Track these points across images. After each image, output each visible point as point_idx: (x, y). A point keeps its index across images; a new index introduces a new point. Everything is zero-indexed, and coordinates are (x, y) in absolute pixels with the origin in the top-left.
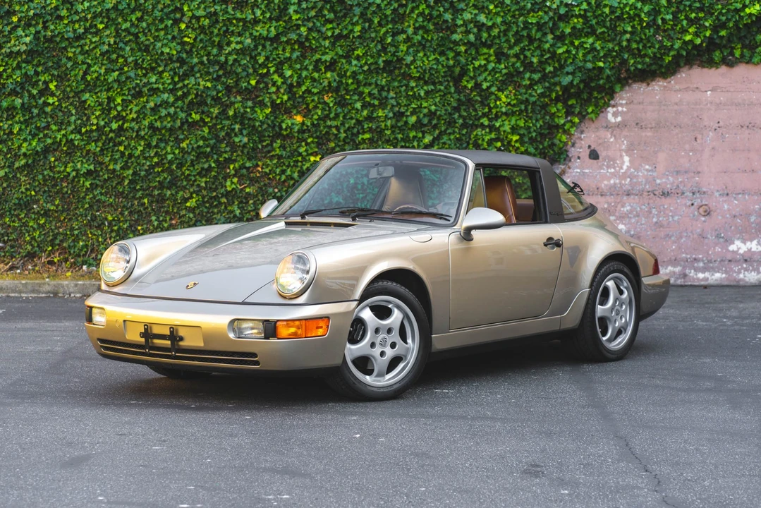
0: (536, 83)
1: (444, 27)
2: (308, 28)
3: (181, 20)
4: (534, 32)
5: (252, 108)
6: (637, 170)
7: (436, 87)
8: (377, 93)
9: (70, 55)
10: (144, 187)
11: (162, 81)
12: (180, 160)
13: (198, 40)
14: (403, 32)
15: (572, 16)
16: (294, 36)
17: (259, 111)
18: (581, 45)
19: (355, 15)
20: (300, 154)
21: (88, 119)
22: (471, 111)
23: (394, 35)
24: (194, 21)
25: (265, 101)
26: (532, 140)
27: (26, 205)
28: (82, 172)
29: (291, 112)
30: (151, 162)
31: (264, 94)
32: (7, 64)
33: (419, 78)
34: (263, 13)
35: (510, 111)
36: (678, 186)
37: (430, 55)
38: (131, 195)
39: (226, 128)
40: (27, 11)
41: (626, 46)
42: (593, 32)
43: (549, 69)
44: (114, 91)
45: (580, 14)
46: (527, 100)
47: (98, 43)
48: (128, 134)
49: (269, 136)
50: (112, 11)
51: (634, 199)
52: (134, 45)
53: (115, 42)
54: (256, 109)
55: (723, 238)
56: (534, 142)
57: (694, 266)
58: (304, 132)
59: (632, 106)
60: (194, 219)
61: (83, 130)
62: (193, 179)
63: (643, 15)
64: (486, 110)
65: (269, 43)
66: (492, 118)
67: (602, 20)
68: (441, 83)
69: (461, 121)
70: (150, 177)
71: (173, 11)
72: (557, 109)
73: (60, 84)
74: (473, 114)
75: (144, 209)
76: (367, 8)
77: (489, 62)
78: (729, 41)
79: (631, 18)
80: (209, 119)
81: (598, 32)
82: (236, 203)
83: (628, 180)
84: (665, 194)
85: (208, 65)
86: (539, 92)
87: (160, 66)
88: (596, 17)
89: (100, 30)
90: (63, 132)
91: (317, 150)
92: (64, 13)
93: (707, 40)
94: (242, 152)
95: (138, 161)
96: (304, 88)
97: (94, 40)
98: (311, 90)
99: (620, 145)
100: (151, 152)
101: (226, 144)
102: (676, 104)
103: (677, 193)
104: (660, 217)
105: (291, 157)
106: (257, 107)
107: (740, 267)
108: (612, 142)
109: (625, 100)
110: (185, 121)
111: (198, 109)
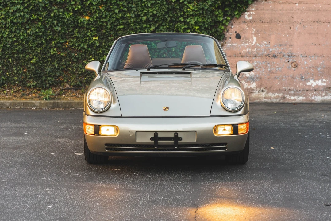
5: (63, 13)
6: (260, 44)
7: (156, 2)
8: (126, 4)
10: (9, 53)
12: (27, 39)
17: (67, 14)
20: (88, 36)
22: (175, 14)
25: (70, 9)
26: (206, 29)
29: (83, 14)
30: (13, 40)
35: (195, 14)
36: (281, 52)
38: (3, 57)
39: (50, 23)
46: (203, 8)
49: (72, 27)
51: (258, 59)
54: (65, 13)
55: (304, 79)
57: (289, 93)
58: (89, 25)
59: (257, 11)
60: (35, 69)
62: (34, 49)
64: (182, 13)
66: (185, 17)
69: (169, 19)
70: (12, 48)
72: (219, 13)
74: (176, 15)
75: (10, 64)
80: (41, 18)
82: (56, 61)
83: (256, 49)
84: (274, 56)
86: (209, 4)
91: (96, 34)
94: (58, 35)
95: (6, 40)
96: (89, 2)
98: (92, 3)
99: (251, 31)
100: (12, 35)
101: (50, 31)
102: (280, 10)
103: (281, 56)
104: (272, 68)
105: (83, 38)
106: (66, 12)
107: (312, 94)
108: (247, 30)
109: (254, 8)
110: (29, 19)
111: (35, 13)
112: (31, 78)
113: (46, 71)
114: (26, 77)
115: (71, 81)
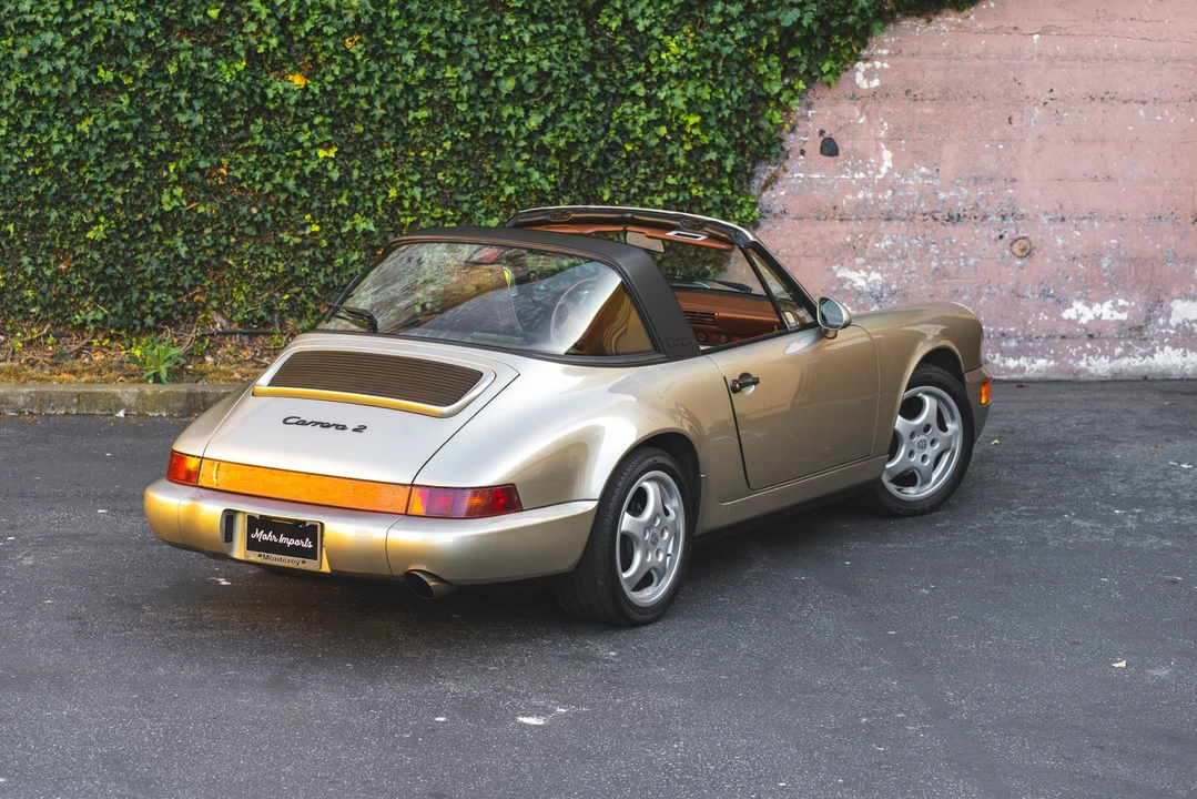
0: (733, 21)
5: (211, 61)
6: (904, 174)
7: (551, 27)
8: (443, 36)
10: (8, 203)
11: (43, 8)
12: (77, 154)
17: (225, 67)
20: (299, 146)
22: (614, 69)
25: (236, 49)
29: (284, 67)
30: (20, 156)
31: (234, 34)
33: (522, 10)
35: (685, 71)
36: (977, 205)
39: (162, 97)
46: (716, 51)
49: (242, 112)
51: (898, 227)
54: (219, 63)
55: (1053, 296)
56: (724, 125)
57: (1000, 347)
58: (306, 105)
59: (898, 60)
60: (101, 262)
62: (100, 188)
64: (642, 69)
66: (652, 83)
68: (561, 20)
69: (595, 89)
70: (19, 184)
72: (769, 67)
74: (618, 75)
75: (8, 243)
80: (130, 80)
82: (180, 233)
83: (890, 192)
84: (954, 219)
86: (738, 37)
91: (330, 138)
94: (192, 140)
96: (308, 26)
98: (321, 29)
99: (876, 130)
100: (21, 140)
101: (161, 125)
102: (978, 57)
103: (975, 218)
104: (943, 259)
105: (283, 151)
106: (220, 59)
107: (1080, 348)
108: (862, 124)
109: (886, 48)
110: (84, 82)
111: (110, 60)
112: (85, 293)
113: (144, 271)
114: (69, 291)
115: (235, 305)
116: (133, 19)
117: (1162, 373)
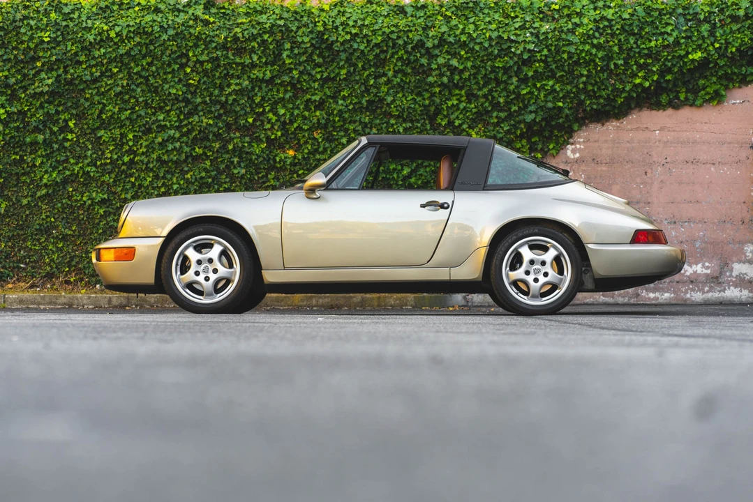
0: (503, 120)
1: (420, 71)
2: (299, 71)
3: (187, 65)
4: (500, 75)
5: (249, 143)
7: (413, 125)
8: (360, 129)
9: (88, 96)
11: (169, 118)
12: (185, 189)
13: (202, 82)
14: (385, 75)
15: (535, 61)
16: (286, 78)
17: (256, 146)
18: (543, 87)
19: (341, 60)
21: (103, 153)
23: (376, 78)
24: (198, 65)
25: (261, 137)
27: (46, 230)
28: (97, 201)
29: (285, 147)
30: (158, 191)
31: (260, 130)
32: (31, 104)
33: (398, 117)
34: (260, 58)
37: (409, 96)
39: (226, 161)
40: (50, 57)
41: (583, 88)
42: (553, 76)
43: (514, 108)
44: (126, 128)
45: (541, 59)
47: (112, 86)
48: (139, 166)
49: (264, 168)
50: (125, 57)
52: (144, 87)
53: (128, 84)
54: (253, 144)
57: (645, 287)
58: (295, 164)
59: (588, 144)
61: (99, 163)
63: (597, 60)
65: (265, 85)
67: (561, 65)
68: (418, 121)
71: (179, 57)
72: (522, 145)
73: (78, 122)
76: (352, 54)
77: (461, 102)
78: (675, 85)
79: (587, 63)
80: (211, 153)
81: (557, 76)
85: (210, 105)
86: (505, 129)
87: (167, 105)
88: (555, 62)
89: (114, 74)
90: (80, 165)
92: (83, 58)
93: (655, 84)
94: (240, 182)
95: (147, 191)
96: (295, 125)
97: (109, 83)
98: (302, 127)
101: (226, 175)
102: (628, 142)
106: (254, 142)
107: (687, 288)
109: (582, 138)
110: (189, 154)
111: (201, 144)
116: (212, 123)
117: (730, 300)
